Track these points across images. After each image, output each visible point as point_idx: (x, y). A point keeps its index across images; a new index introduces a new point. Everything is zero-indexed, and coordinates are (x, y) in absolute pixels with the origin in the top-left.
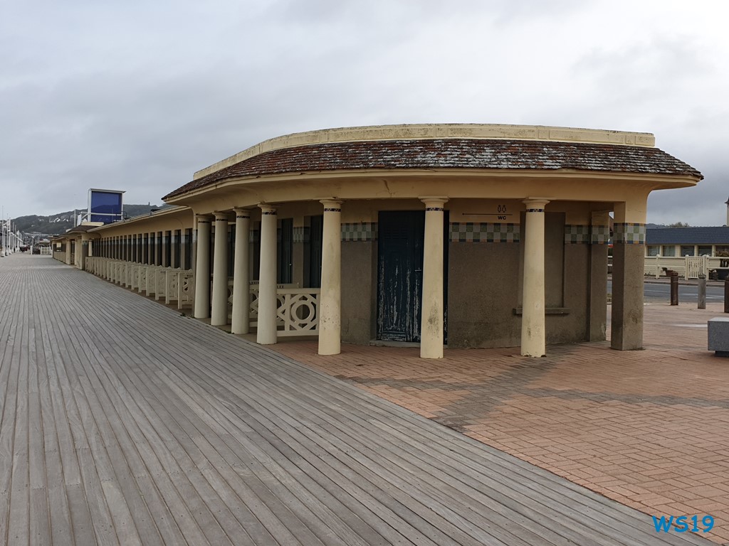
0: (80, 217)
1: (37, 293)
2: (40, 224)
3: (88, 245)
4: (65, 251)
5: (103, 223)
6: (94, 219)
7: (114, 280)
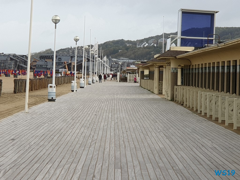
0: (169, 41)
1: (123, 126)
2: (127, 49)
3: (177, 73)
4: (153, 79)
5: (193, 48)
6: (184, 43)
7: (206, 114)
